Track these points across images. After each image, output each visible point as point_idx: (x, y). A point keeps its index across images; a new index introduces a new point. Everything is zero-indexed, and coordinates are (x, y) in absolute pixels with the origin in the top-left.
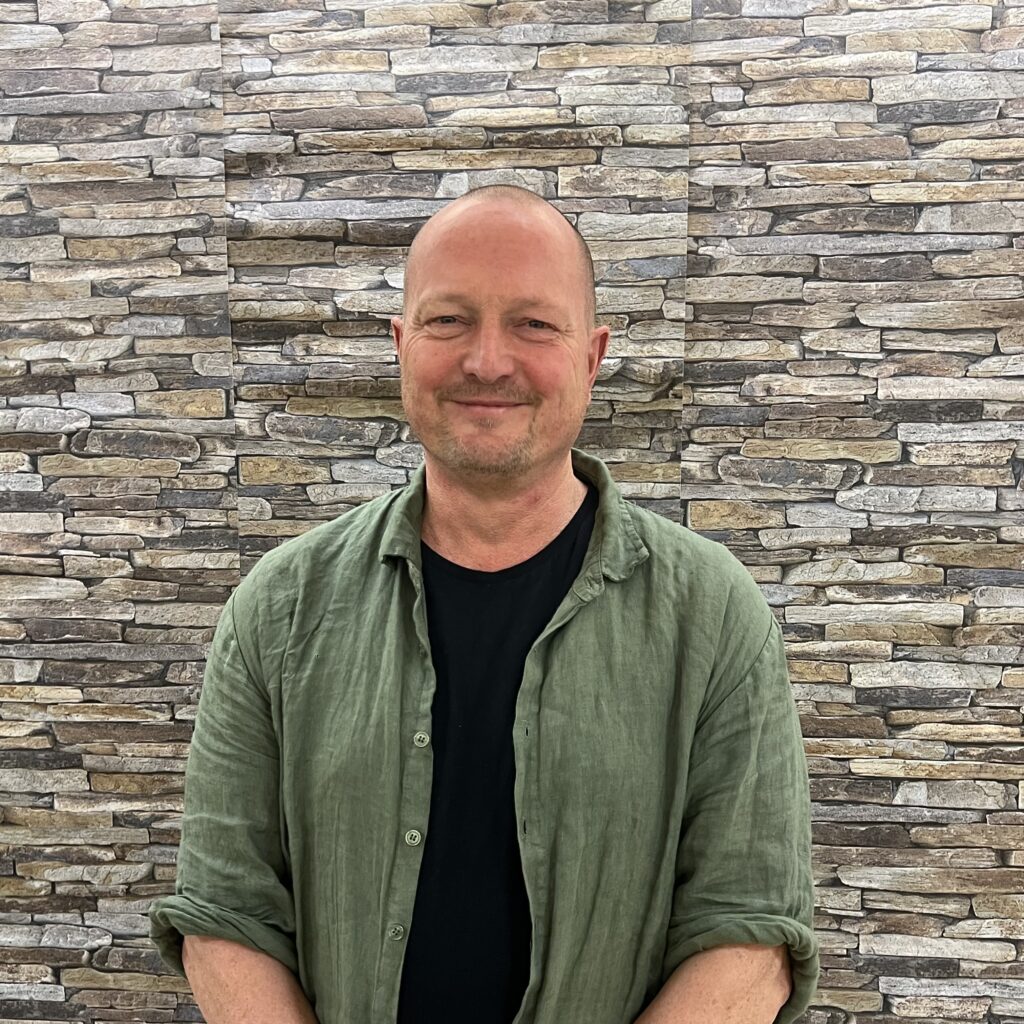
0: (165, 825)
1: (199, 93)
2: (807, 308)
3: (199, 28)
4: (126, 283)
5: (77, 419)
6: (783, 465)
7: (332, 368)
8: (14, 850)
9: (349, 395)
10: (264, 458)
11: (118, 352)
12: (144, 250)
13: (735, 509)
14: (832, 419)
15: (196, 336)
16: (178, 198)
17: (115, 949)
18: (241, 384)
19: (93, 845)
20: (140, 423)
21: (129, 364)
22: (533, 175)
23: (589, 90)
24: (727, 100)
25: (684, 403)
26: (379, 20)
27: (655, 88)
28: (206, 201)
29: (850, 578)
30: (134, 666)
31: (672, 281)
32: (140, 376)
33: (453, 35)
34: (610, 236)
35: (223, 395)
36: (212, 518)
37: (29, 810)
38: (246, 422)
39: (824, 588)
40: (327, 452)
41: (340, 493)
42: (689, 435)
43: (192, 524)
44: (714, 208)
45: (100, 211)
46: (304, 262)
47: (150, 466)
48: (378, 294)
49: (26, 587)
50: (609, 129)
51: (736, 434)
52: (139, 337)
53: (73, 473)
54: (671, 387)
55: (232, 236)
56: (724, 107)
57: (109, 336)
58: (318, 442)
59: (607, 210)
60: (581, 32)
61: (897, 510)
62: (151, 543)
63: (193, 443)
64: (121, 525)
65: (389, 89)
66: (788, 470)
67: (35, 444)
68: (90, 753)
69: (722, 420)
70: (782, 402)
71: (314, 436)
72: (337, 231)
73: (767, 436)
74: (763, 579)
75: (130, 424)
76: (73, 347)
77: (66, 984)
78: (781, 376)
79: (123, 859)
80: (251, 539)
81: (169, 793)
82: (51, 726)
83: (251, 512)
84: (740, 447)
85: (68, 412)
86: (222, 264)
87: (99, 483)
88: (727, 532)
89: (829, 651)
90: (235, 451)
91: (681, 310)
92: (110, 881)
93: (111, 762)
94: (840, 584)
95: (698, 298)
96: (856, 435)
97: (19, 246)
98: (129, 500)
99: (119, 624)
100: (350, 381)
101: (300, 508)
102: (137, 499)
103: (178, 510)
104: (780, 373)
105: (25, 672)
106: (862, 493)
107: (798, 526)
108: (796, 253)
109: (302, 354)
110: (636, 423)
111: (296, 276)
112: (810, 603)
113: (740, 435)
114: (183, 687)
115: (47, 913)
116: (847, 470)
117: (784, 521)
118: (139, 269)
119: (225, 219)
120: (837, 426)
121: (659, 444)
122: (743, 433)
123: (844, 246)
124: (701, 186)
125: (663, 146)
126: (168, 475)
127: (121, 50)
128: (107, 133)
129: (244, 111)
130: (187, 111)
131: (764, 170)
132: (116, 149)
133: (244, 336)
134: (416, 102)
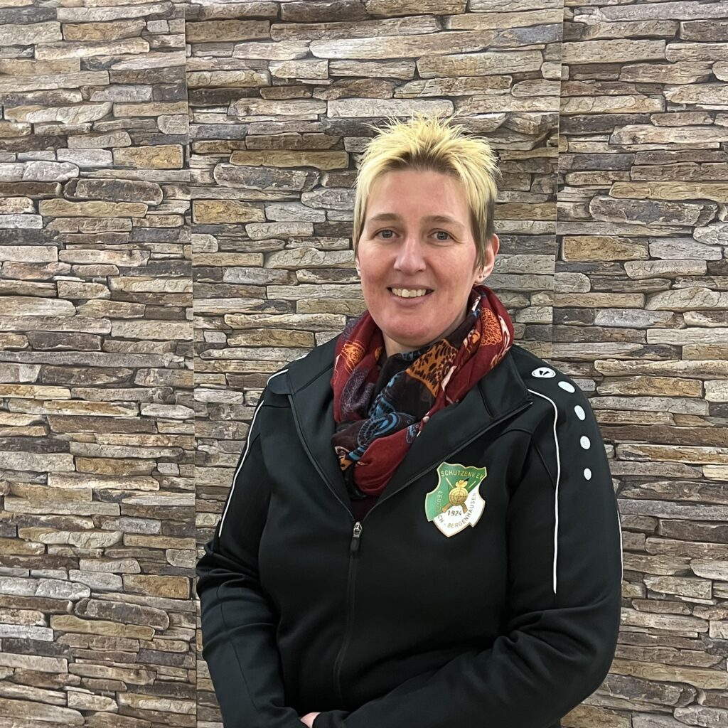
0: (131, 501)
2: (669, 66)
4: (107, 59)
5: (69, 170)
6: (647, 205)
7: (267, 125)
8: (17, 517)
9: (280, 148)
10: (212, 201)
11: (101, 115)
12: (122, 32)
13: (604, 243)
14: (691, 164)
15: (161, 101)
17: (92, 600)
18: (195, 140)
19: (77, 516)
20: (117, 173)
21: (109, 125)
25: (561, 151)
29: (705, 305)
30: (111, 371)
31: (551, 45)
32: (117, 135)
34: (498, 8)
35: (181, 150)
36: (172, 251)
37: (29, 485)
38: (199, 171)
40: (261, 196)
41: (272, 230)
42: (564, 178)
43: (157, 256)
45: (88, 1)
46: (246, 38)
47: (124, 208)
48: (304, 64)
49: (30, 306)
51: (605, 177)
52: (117, 103)
53: (66, 214)
54: (548, 137)
55: (190, 18)
57: (94, 103)
58: (255, 188)
62: (124, 271)
63: (158, 190)
64: (102, 257)
66: (651, 209)
67: (36, 190)
68: (76, 441)
69: (593, 165)
70: (646, 149)
71: (252, 183)
72: (272, 12)
73: (632, 179)
74: (628, 305)
75: (108, 174)
76: (66, 112)
77: (54, 628)
78: (646, 126)
79: (100, 528)
80: (202, 268)
81: (136, 475)
82: (46, 418)
83: (202, 246)
84: (609, 189)
85: (62, 164)
86: (181, 42)
87: (85, 222)
88: (596, 264)
89: (685, 369)
90: (189, 196)
91: (558, 71)
92: (90, 545)
93: (92, 448)
94: (697, 310)
95: (573, 60)
96: (713, 178)
97: (27, 31)
98: (108, 235)
99: (99, 337)
100: (282, 136)
101: (240, 243)
102: (114, 235)
103: (146, 244)
104: (645, 124)
105: (27, 374)
106: (717, 229)
107: (660, 259)
108: (660, 18)
109: (243, 115)
110: (518, 169)
111: (240, 50)
112: (669, 327)
113: (609, 179)
114: (148, 389)
115: (41, 569)
116: (704, 209)
117: (647, 254)
118: (117, 47)
119: (183, 4)
120: (695, 170)
121: (538, 187)
122: (612, 177)
123: (703, 11)
126: (137, 216)
133: (197, 101)
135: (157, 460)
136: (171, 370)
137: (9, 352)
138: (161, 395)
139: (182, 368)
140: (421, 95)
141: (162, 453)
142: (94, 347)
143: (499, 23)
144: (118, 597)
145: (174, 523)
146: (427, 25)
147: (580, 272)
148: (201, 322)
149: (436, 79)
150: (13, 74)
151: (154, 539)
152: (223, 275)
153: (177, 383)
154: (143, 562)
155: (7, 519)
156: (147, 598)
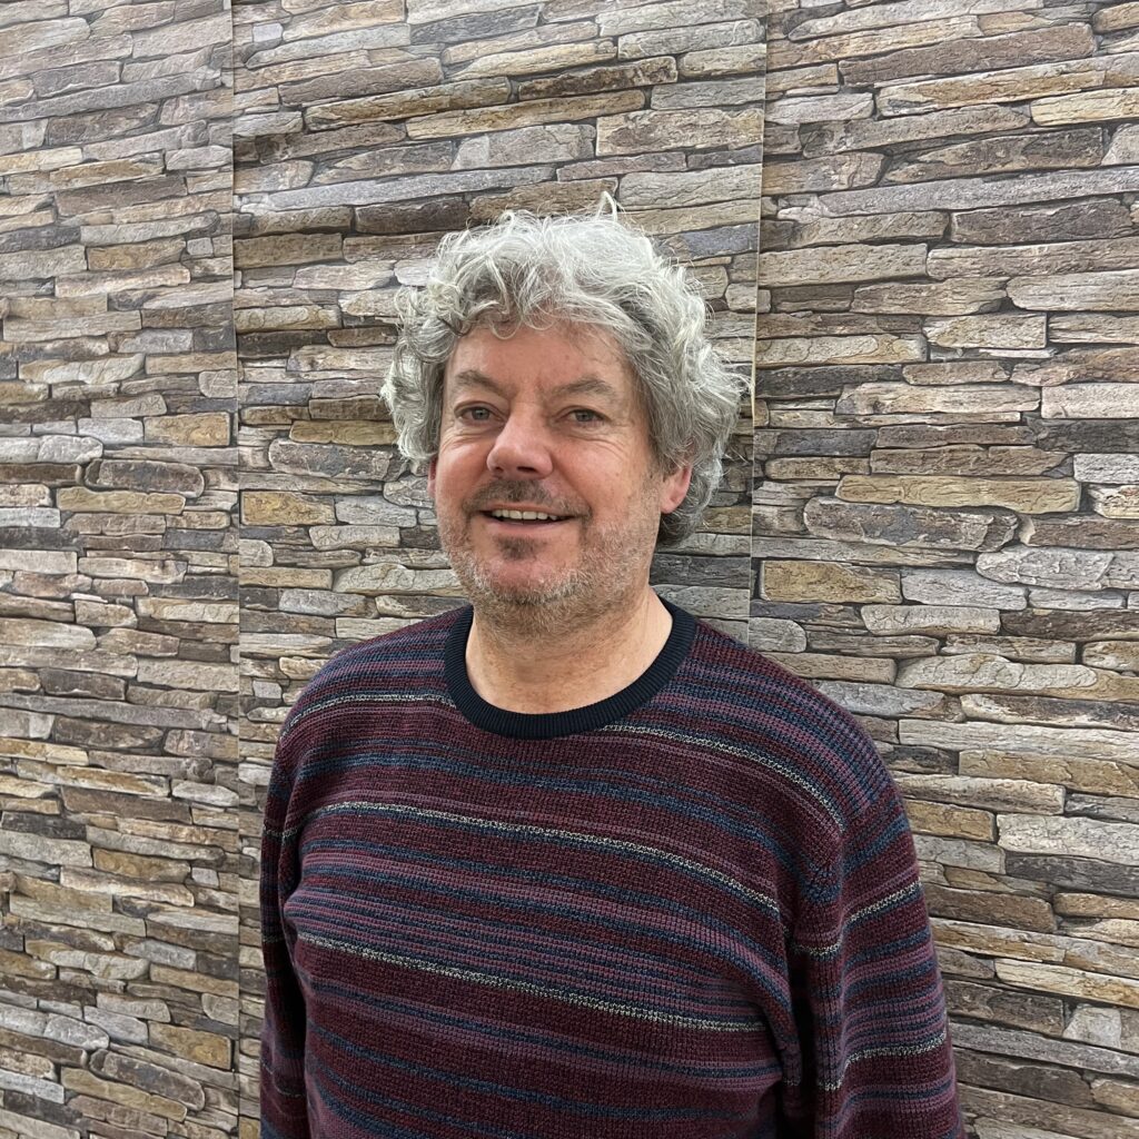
0: (160, 918)
1: (211, 71)
2: (933, 287)
4: (139, 294)
5: (91, 448)
6: (897, 513)
7: (337, 385)
8: (25, 924)
9: (354, 418)
10: (266, 494)
11: (131, 372)
12: (157, 256)
13: (827, 574)
14: (971, 447)
15: (204, 351)
16: (189, 194)
17: (111, 1054)
18: (245, 406)
19: (94, 930)
20: (148, 452)
21: (140, 386)
22: (566, 132)
23: (636, 13)
24: (820, 3)
25: (758, 424)
28: (214, 196)
29: (998, 684)
30: (137, 729)
31: (740, 258)
32: (150, 399)
34: (660, 203)
35: (228, 420)
36: (214, 564)
37: (39, 881)
38: (249, 450)
39: (958, 696)
40: (331, 487)
41: (344, 536)
42: (764, 469)
43: (195, 569)
44: (801, 154)
45: (119, 215)
46: (311, 259)
47: (156, 501)
48: (386, 294)
49: (44, 633)
50: (660, 61)
51: (829, 468)
52: (150, 355)
53: (86, 508)
55: (239, 233)
56: (815, 14)
57: (122, 355)
58: (322, 474)
59: (657, 168)
61: (1072, 585)
62: (155, 589)
63: (197, 476)
64: (128, 568)
65: (403, 42)
66: (904, 521)
67: (55, 475)
68: (93, 825)
69: (809, 448)
70: (896, 422)
71: (318, 468)
72: (344, 220)
73: (873, 471)
74: (867, 677)
75: (137, 453)
76: (89, 369)
77: (66, 1085)
78: (895, 385)
79: (121, 951)
80: (252, 589)
81: (165, 882)
82: (59, 790)
83: (252, 557)
84: (835, 487)
85: (83, 440)
86: (228, 268)
87: (109, 520)
88: (816, 606)
89: (965, 791)
90: (237, 485)
91: (750, 298)
92: (109, 974)
93: (112, 838)
94: (981, 692)
95: (777, 280)
96: (1009, 472)
97: (46, 259)
98: (136, 539)
99: (123, 681)
100: (355, 401)
101: (302, 553)
102: (144, 539)
103: (182, 552)
104: (894, 381)
105: (39, 727)
106: (1018, 558)
107: (920, 603)
108: (917, 208)
109: (306, 369)
111: (303, 276)
112: (935, 717)
113: (836, 471)
114: (180, 759)
115: (51, 1000)
116: (994, 523)
117: (898, 594)
118: (151, 278)
119: (231, 214)
120: (979, 458)
122: (839, 466)
123: (990, 194)
124: (782, 125)
125: (730, 76)
126: (173, 512)
127: (140, 34)
128: (125, 128)
129: (255, 87)
130: (198, 95)
131: (871, 95)
132: (133, 145)
133: (249, 350)
134: (431, 55)
135: (191, 863)
136: (210, 735)
137: (18, 695)
138: (197, 769)
139: (223, 732)
141: (197, 854)
143: (662, 225)
144: (142, 1054)
145: (213, 958)
147: (789, 618)
148: (250, 668)
150: (30, 318)
151: (188, 976)
152: (278, 599)
153: (218, 753)
154: (173, 1007)
155: (12, 926)
156: (178, 1060)
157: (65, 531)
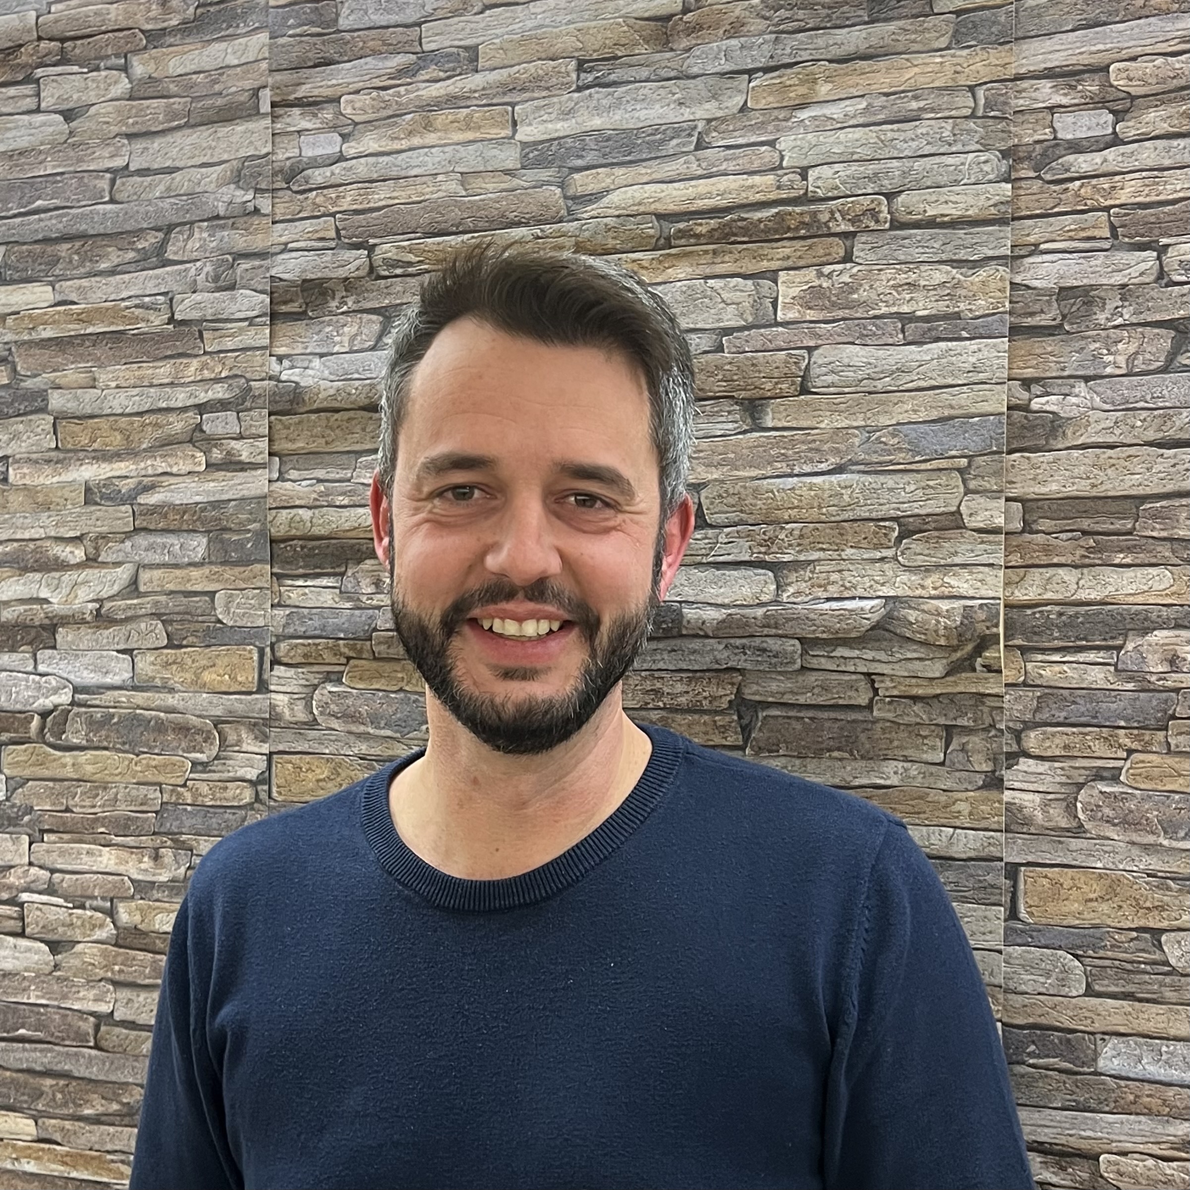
1: (240, 193)
3: (244, 97)
4: (131, 483)
5: (56, 691)
10: (307, 758)
11: (116, 588)
12: (158, 433)
13: (1112, 887)
15: (223, 563)
16: (205, 353)
18: (280, 638)
20: (140, 698)
21: (129, 607)
22: (735, 289)
23: (831, 138)
24: (1081, 134)
25: (1008, 680)
26: (500, 58)
27: (949, 125)
28: (243, 357)
30: (111, 1089)
31: (980, 460)
32: (143, 625)
33: (611, 71)
34: (868, 385)
35: (256, 657)
38: (285, 698)
40: (401, 751)
42: (1019, 740)
44: (1061, 326)
45: (103, 377)
47: (149, 766)
50: (866, 201)
51: (1111, 742)
52: (145, 566)
53: (47, 773)
54: (979, 650)
55: (279, 407)
56: (1076, 147)
57: (105, 564)
58: (389, 733)
59: (862, 339)
60: (820, 42)
62: (143, 888)
63: (209, 731)
64: (104, 859)
65: (510, 164)
69: (1083, 715)
71: (382, 725)
73: (1172, 748)
74: (1172, 1032)
75: (124, 699)
76: (56, 582)
85: (44, 679)
86: (261, 453)
87: (79, 790)
88: (1098, 932)
90: (267, 745)
91: (995, 513)
95: (1031, 490)
98: (117, 819)
99: (92, 1019)
102: (128, 818)
103: (184, 837)
109: (369, 590)
110: (917, 715)
113: (1120, 746)
118: (149, 462)
119: (267, 382)
121: (961, 755)
124: (1035, 289)
125: (962, 223)
126: (172, 781)
127: (140, 140)
128: (116, 261)
129: (301, 215)
130: (222, 222)
131: (1155, 254)
132: (127, 284)
133: (288, 563)
134: (549, 183)
140: (711, 559)
142: (81, 1039)
143: (869, 414)
146: (723, 419)
147: (1060, 948)
149: (739, 528)
157: (13, 806)
